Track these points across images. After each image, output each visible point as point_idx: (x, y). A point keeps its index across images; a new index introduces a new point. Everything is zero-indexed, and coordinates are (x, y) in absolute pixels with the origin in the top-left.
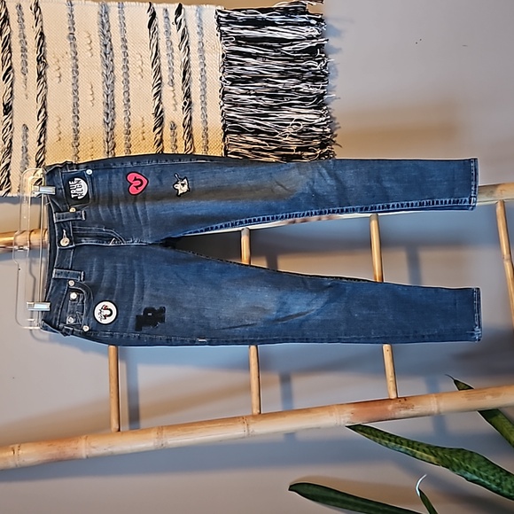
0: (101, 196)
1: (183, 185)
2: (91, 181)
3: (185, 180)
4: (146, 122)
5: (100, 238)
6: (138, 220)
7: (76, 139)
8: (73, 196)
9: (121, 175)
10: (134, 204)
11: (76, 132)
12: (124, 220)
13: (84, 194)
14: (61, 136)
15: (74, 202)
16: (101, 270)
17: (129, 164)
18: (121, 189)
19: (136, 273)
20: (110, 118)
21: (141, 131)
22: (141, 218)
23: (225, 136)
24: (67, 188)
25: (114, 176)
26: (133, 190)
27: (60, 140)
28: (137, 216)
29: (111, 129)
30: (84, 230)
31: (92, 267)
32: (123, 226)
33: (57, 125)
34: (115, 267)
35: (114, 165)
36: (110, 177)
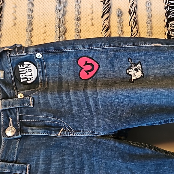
0: (51, 81)
1: (136, 70)
2: (41, 65)
3: (139, 65)
4: (95, 9)
5: (47, 127)
6: (89, 108)
7: (30, 24)
8: (22, 80)
9: (72, 59)
10: (85, 90)
11: (31, 17)
12: (74, 108)
13: (34, 79)
14: (16, 21)
15: (22, 87)
16: (48, 162)
17: (80, 48)
18: (72, 74)
19: (86, 168)
20: (62, 5)
21: (90, 17)
22: (92, 106)
23: (168, 23)
24: (16, 73)
25: (65, 60)
26: (84, 75)
27: (15, 24)
28: (88, 105)
29: (63, 16)
30: (32, 119)
31: (38, 159)
32: (73, 115)
33: (13, 11)
34: (63, 161)
35: (65, 48)
36: (61, 61)
